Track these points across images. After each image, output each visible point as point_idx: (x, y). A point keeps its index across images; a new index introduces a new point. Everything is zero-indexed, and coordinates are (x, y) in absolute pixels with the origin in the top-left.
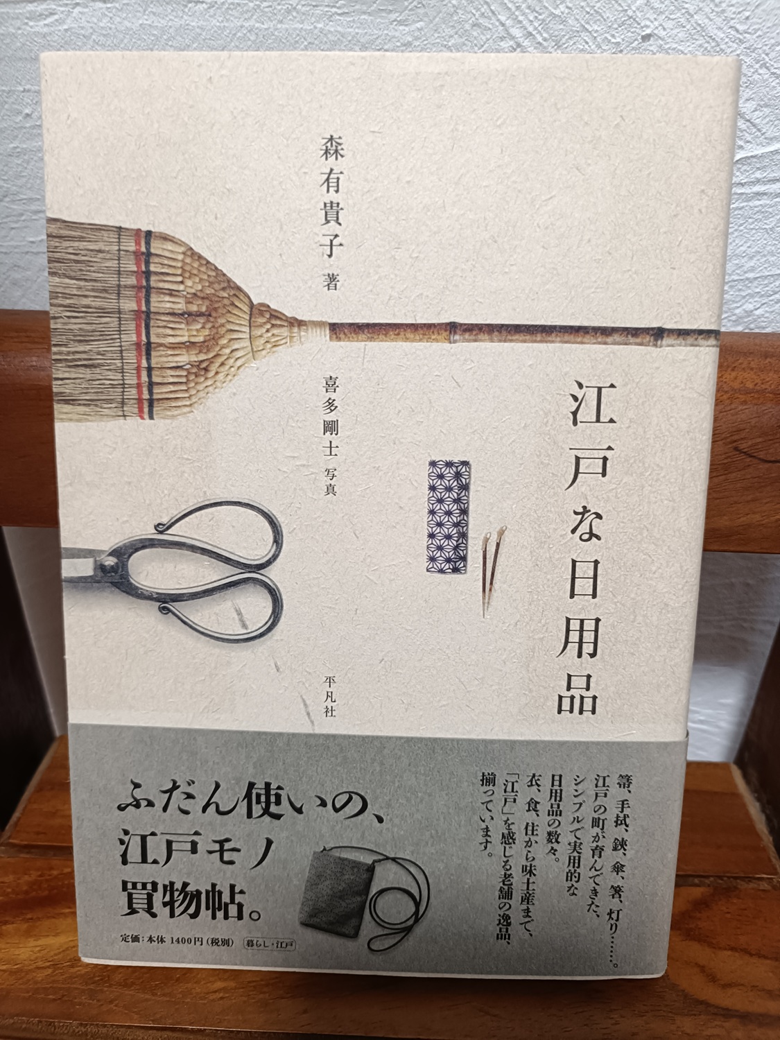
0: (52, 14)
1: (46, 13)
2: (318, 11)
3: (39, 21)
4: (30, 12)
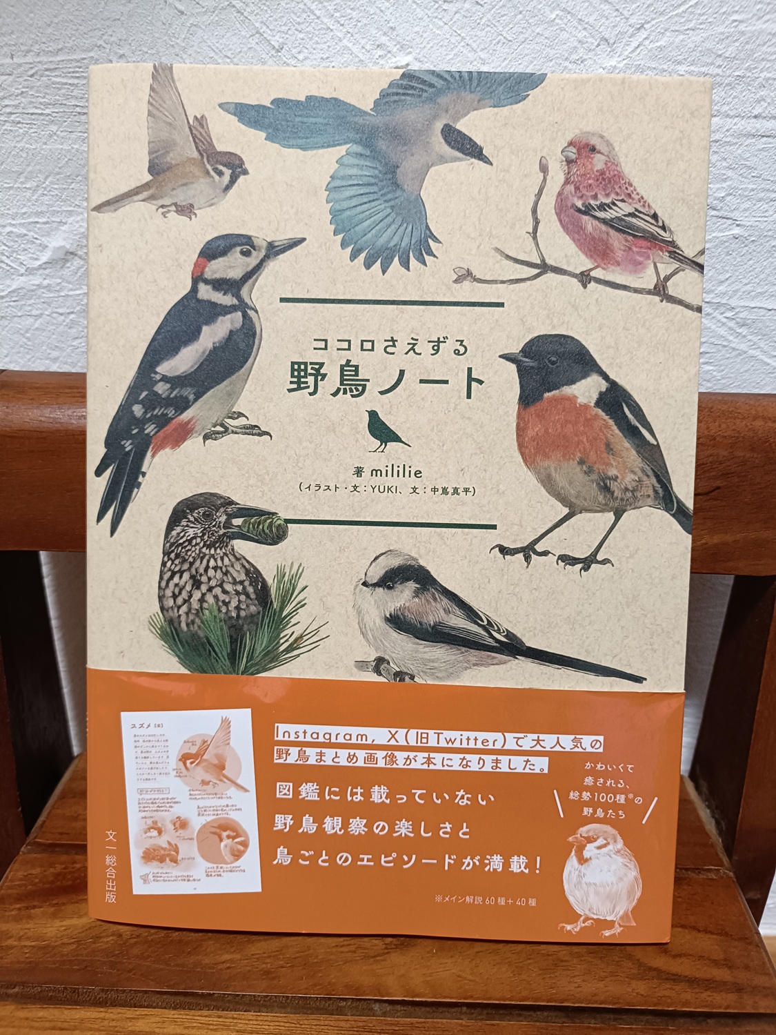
2: (73, 136)
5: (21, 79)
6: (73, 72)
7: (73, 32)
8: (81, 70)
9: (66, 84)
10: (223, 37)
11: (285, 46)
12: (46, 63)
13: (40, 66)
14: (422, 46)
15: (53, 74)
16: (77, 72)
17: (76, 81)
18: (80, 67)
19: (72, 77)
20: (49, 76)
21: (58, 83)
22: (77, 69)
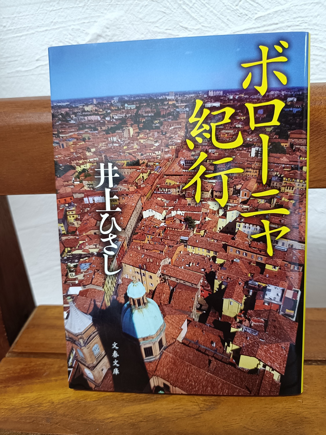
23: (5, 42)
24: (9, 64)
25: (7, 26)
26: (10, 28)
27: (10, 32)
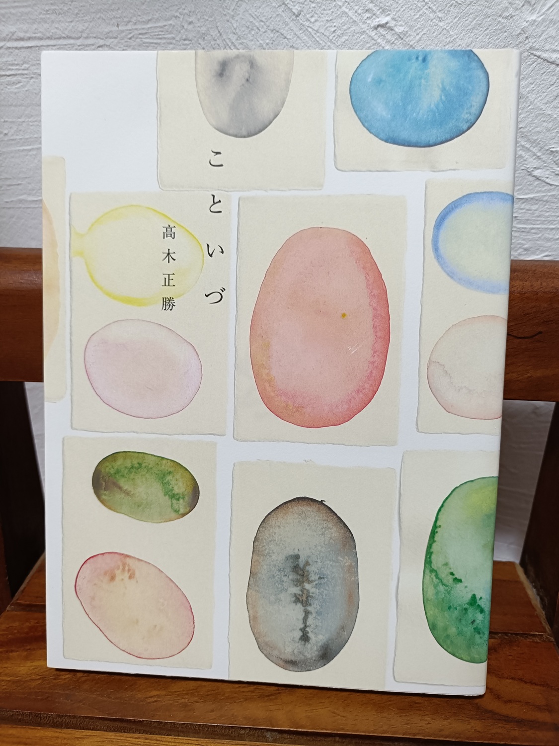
0: (19, 82)
1: (16, 82)
3: (13, 86)
4: (8, 81)
5: (123, 41)
6: (158, 35)
7: (159, 8)
8: (163, 33)
9: (152, 43)
10: (260, 7)
11: (302, 13)
12: (140, 29)
13: (136, 32)
14: (398, 9)
15: (144, 37)
16: (160, 35)
17: (159, 41)
18: (162, 31)
19: (157, 38)
20: (141, 38)
21: (147, 43)
22: (160, 33)
23: (5, 156)
24: (8, 188)
25: (10, 134)
26: (15, 137)
27: (13, 142)
